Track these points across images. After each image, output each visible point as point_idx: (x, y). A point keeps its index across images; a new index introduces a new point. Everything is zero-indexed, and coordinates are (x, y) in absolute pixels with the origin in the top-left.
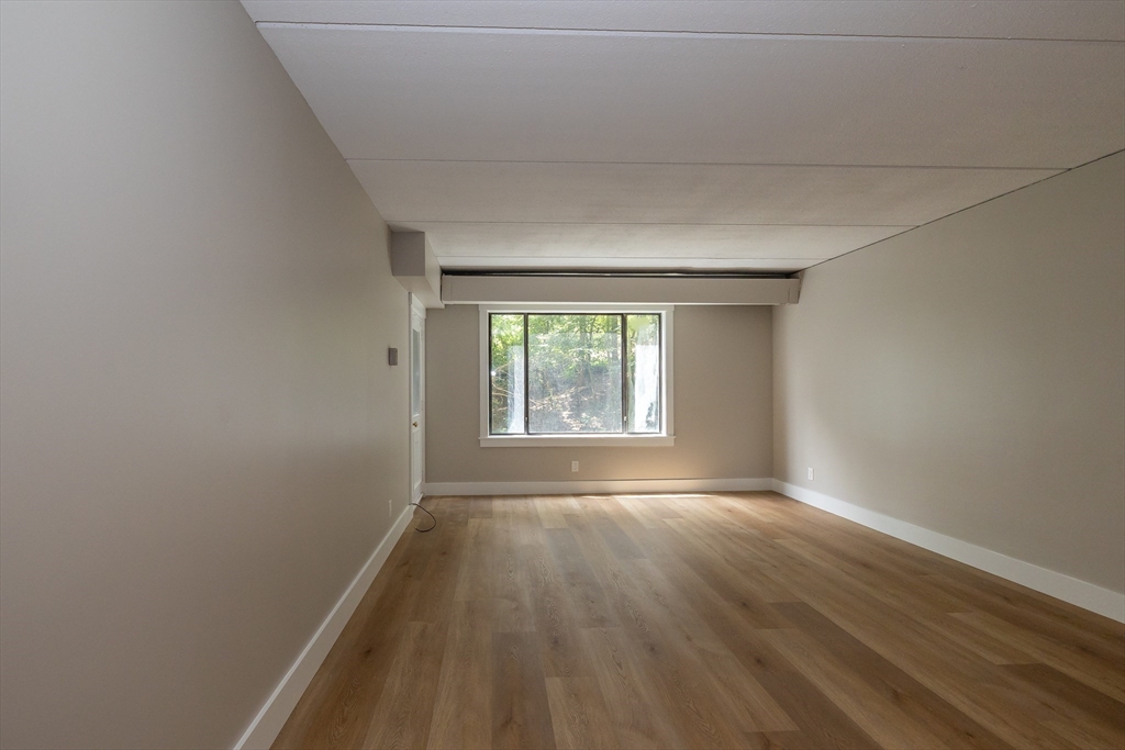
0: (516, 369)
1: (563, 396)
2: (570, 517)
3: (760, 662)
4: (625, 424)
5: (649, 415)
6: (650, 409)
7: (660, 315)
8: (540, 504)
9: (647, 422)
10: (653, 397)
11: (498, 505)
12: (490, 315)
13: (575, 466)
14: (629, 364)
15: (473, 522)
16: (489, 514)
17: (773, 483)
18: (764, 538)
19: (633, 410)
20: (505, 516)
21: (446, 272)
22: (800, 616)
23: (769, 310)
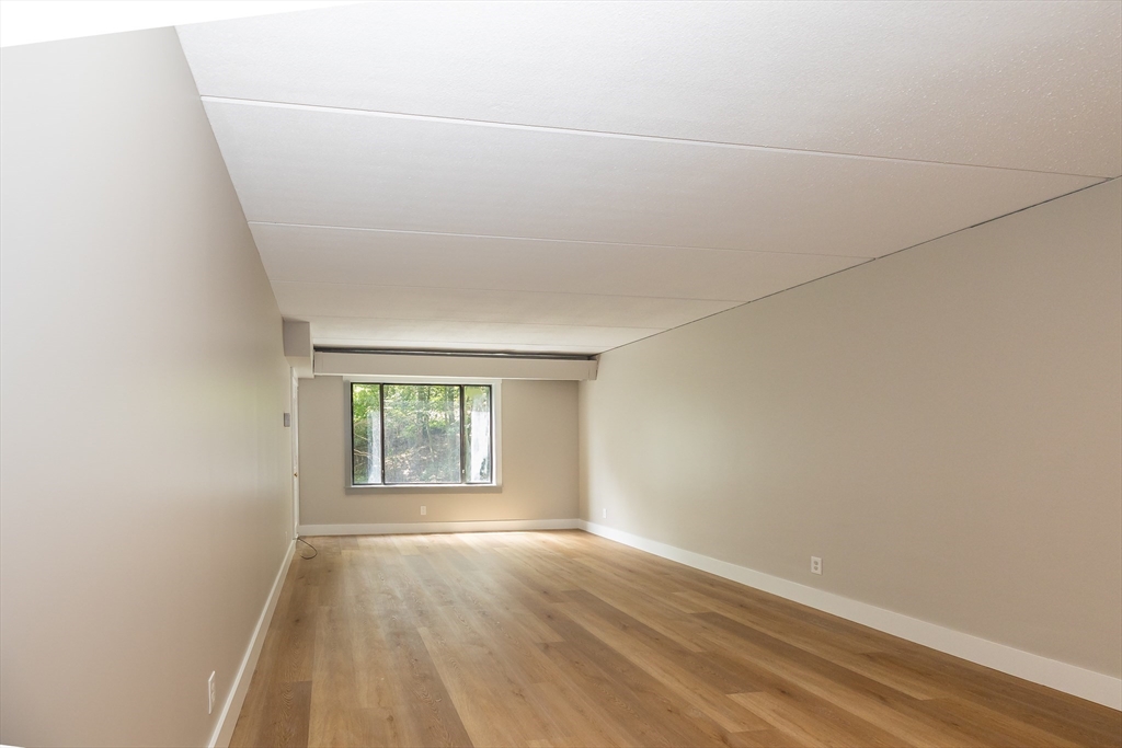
0: (374, 430)
1: (403, 455)
2: (422, 548)
3: (549, 617)
4: (463, 476)
5: (483, 468)
6: (483, 463)
7: (490, 386)
8: (395, 541)
9: (481, 474)
10: (485, 453)
11: (362, 541)
12: (352, 384)
13: (423, 511)
14: (467, 426)
15: (346, 553)
16: (357, 547)
17: (577, 523)
18: (567, 557)
19: (469, 465)
20: (369, 548)
21: (317, 349)
22: (580, 597)
23: (576, 383)
